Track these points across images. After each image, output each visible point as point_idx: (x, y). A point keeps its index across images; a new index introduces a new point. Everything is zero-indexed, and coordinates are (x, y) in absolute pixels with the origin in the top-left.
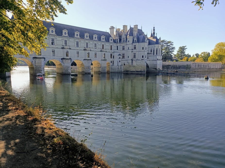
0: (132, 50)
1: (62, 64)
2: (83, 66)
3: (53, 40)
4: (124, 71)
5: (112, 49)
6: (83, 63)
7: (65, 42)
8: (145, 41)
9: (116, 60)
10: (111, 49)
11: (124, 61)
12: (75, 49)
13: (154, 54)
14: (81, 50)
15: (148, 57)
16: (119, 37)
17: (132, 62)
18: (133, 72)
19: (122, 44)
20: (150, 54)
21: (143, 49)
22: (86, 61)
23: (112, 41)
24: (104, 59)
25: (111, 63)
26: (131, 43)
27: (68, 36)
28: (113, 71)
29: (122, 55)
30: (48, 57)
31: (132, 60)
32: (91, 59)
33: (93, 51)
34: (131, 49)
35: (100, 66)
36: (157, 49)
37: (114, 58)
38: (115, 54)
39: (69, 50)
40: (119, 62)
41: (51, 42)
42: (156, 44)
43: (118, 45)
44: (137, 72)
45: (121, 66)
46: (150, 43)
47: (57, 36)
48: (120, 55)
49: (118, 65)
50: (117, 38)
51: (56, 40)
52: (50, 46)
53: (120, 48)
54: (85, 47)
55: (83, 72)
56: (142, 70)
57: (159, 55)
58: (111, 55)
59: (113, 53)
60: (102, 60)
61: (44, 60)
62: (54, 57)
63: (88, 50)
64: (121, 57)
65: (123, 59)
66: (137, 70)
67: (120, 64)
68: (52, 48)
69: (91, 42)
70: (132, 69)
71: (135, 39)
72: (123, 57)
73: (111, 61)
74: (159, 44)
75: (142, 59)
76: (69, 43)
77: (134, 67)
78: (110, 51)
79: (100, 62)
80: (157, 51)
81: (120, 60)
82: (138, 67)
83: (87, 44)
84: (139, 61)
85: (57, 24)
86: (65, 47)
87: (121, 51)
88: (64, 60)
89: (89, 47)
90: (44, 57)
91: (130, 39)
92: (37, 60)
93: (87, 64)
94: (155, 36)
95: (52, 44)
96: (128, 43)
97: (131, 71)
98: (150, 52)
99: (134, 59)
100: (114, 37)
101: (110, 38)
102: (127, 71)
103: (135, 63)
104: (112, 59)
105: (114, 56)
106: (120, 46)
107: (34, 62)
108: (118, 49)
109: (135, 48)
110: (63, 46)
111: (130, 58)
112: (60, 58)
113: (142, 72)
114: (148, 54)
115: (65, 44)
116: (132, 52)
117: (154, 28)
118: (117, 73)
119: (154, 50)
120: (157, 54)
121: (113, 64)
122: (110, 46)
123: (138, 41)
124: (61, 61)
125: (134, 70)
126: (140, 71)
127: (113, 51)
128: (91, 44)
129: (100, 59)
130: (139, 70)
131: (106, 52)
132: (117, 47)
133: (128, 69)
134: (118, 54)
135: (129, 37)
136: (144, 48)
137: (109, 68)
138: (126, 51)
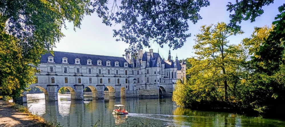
0: (146, 75)
1: (75, 90)
2: (96, 92)
3: (66, 69)
4: (139, 96)
5: (128, 74)
6: (96, 89)
7: (78, 70)
8: (157, 65)
9: (131, 85)
10: (126, 74)
11: (139, 86)
12: (87, 76)
13: (170, 78)
14: (93, 76)
15: (165, 81)
16: (134, 61)
17: (146, 87)
18: (147, 96)
19: (137, 69)
20: (167, 77)
21: (155, 73)
22: (99, 87)
23: (127, 66)
24: (118, 84)
25: (127, 87)
26: (144, 68)
27: (81, 64)
28: (128, 96)
29: (137, 79)
30: (61, 84)
31: (146, 84)
32: (104, 84)
33: (106, 77)
34: (145, 73)
35: (114, 92)
36: (172, 72)
37: (129, 83)
38: (130, 78)
39: (81, 77)
40: (134, 86)
41: (63, 70)
42: (171, 67)
43: (134, 69)
44: (151, 96)
45: (137, 91)
46: (167, 66)
47: (70, 65)
48: (135, 79)
49: (133, 90)
50: (132, 63)
51: (68, 68)
52: (63, 74)
53: (135, 72)
54: (98, 73)
55: (96, 97)
56: (156, 95)
57: (175, 79)
58: (126, 80)
59: (128, 77)
60: (116, 85)
61: (58, 87)
62: (67, 84)
63: (100, 76)
64: (136, 81)
65: (138, 84)
66: (151, 94)
67: (135, 88)
68: (66, 76)
69: (104, 69)
70: (146, 93)
71: (148, 64)
72: (139, 82)
73: (127, 86)
74: (174, 67)
75: (154, 84)
76: (81, 71)
77: (148, 91)
78: (125, 76)
79: (114, 87)
80: (172, 74)
81: (136, 84)
82: (152, 91)
83: (100, 70)
84: (152, 86)
85: (69, 54)
86: (77, 74)
87: (136, 76)
88: (76, 87)
89: (102, 73)
90: (58, 84)
91: (143, 63)
92: (51, 87)
93: (100, 90)
94: (171, 59)
95: (65, 72)
96: (141, 68)
97: (146, 96)
98: (166, 76)
99: (147, 83)
100: (129, 62)
101: (125, 64)
102: (142, 96)
103: (148, 88)
104: (127, 84)
105: (129, 81)
106: (135, 71)
107: (48, 89)
108: (134, 74)
109: (148, 73)
110: (75, 73)
111: (144, 82)
112: (72, 84)
113: (156, 96)
114: (164, 77)
115: (78, 71)
116: (146, 76)
117: (170, 51)
118: (133, 97)
119: (170, 74)
120: (172, 78)
121: (129, 89)
122: (125, 71)
123: (151, 66)
124: (74, 87)
125: (148, 94)
126: (154, 96)
127: (128, 76)
128: (104, 70)
129: (114, 85)
130: (153, 94)
131: (121, 77)
132: (133, 71)
133: (143, 94)
134: (133, 78)
135: (143, 62)
136: (157, 72)
137: (125, 93)
138: (140, 75)
